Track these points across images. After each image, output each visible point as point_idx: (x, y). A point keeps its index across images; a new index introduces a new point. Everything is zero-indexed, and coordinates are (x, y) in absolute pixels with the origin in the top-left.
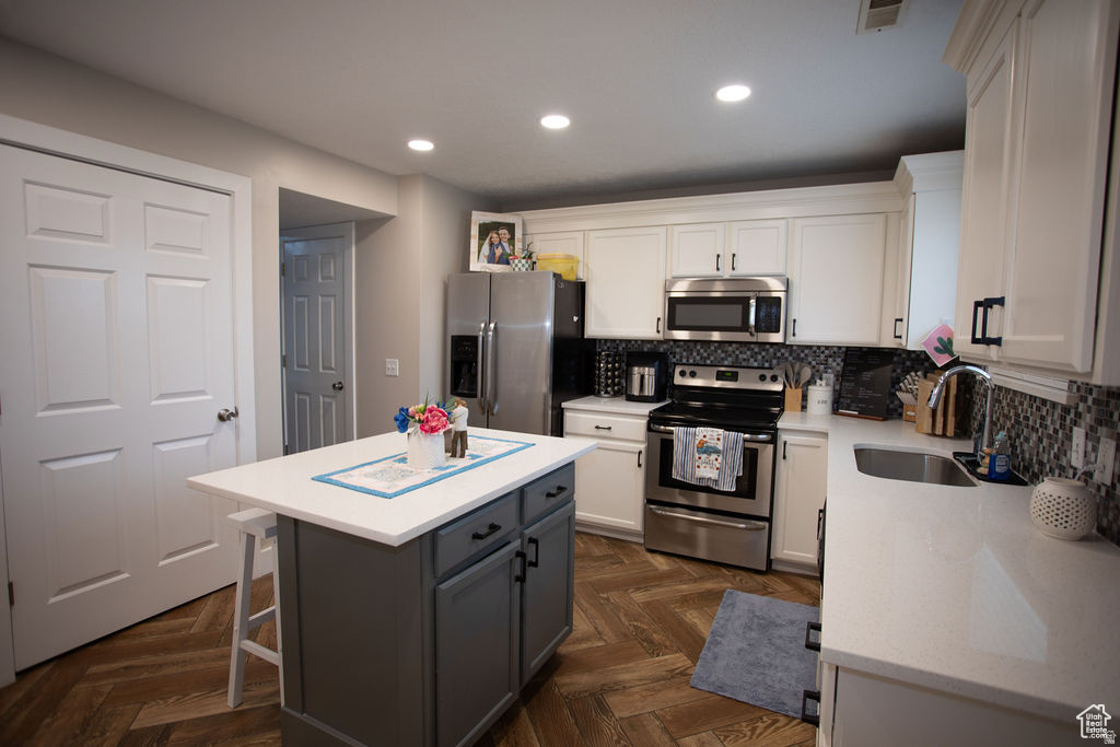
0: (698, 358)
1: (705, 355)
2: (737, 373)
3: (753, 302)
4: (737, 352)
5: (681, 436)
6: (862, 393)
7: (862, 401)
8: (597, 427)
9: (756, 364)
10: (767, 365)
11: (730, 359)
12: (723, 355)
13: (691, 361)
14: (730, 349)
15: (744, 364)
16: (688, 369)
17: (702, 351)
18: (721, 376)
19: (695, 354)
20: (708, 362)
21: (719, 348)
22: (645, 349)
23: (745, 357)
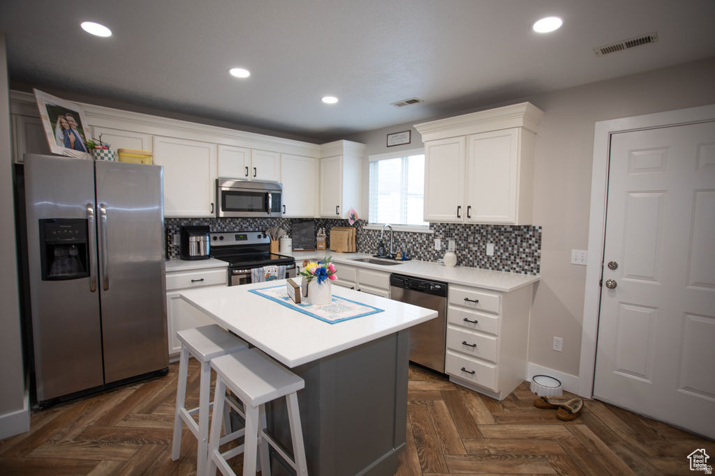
0: (219, 228)
1: (223, 226)
2: (246, 235)
3: (270, 195)
4: (242, 223)
5: (257, 273)
6: (303, 239)
7: (304, 243)
8: (193, 281)
9: (251, 230)
10: (257, 229)
11: (238, 227)
12: (234, 226)
13: (215, 230)
14: (237, 221)
15: (245, 230)
16: (218, 235)
17: (221, 224)
18: (238, 238)
19: (217, 226)
20: (225, 230)
21: (232, 221)
22: (195, 224)
23: (246, 226)
